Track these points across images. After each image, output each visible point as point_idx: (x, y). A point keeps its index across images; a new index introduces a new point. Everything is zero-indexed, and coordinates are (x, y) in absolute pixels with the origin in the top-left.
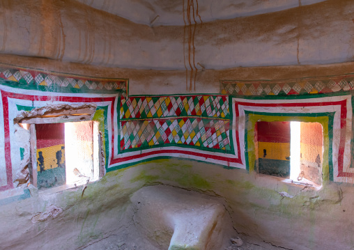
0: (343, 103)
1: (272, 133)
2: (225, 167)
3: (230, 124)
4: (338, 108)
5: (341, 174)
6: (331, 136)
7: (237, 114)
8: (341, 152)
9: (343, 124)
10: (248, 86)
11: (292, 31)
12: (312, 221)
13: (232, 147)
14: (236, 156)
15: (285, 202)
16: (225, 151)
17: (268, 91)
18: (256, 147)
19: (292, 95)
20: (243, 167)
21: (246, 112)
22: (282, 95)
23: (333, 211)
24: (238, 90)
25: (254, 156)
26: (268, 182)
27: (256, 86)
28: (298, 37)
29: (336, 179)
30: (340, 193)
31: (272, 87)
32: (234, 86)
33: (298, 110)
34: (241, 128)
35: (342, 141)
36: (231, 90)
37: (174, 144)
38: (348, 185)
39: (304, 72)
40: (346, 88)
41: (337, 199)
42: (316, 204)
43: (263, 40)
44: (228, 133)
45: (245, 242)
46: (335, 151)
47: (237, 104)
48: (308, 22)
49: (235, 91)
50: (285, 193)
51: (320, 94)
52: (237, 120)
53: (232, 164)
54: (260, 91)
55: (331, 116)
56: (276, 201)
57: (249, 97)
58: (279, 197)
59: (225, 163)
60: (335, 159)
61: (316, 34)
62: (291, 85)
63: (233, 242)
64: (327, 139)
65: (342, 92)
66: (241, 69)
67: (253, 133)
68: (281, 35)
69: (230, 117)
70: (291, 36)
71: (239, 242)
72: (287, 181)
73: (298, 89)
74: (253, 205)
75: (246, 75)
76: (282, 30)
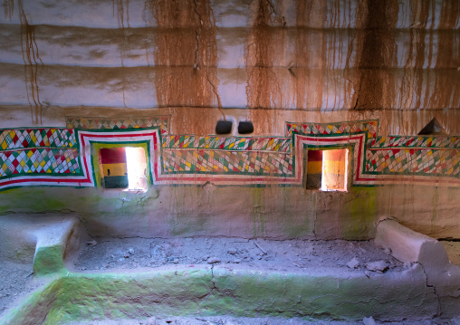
0: (154, 134)
1: (110, 156)
2: (77, 187)
3: (78, 152)
4: (151, 138)
5: (157, 180)
6: (149, 155)
7: (84, 144)
8: (156, 165)
9: (155, 148)
10: (90, 121)
11: (119, 84)
12: (144, 214)
13: (81, 170)
14: (86, 177)
15: (126, 204)
16: (76, 174)
17: (106, 126)
18: (101, 169)
19: (123, 129)
20: (93, 185)
21: (91, 142)
22: (116, 129)
23: (155, 203)
24: (82, 125)
25: (100, 175)
26: (114, 193)
27: (97, 122)
28: (123, 89)
29: (155, 183)
30: (158, 192)
31: (109, 122)
32: (79, 121)
33: (128, 139)
34: (87, 155)
35: (156, 158)
36: (76, 125)
37: (23, 173)
38: (162, 186)
39: (130, 113)
40: (155, 125)
41: (156, 195)
42: (143, 201)
43: (98, 88)
44: (77, 159)
45: (99, 243)
46: (152, 165)
47: (82, 136)
48: (129, 79)
49: (79, 126)
50: (125, 199)
51: (141, 129)
52: (84, 148)
53: (82, 184)
54: (100, 126)
55: (148, 142)
56: (119, 206)
57: (92, 130)
58: (121, 202)
59: (76, 184)
60: (152, 170)
61: (134, 88)
62: (122, 122)
63: (89, 244)
64: (148, 157)
65: (153, 128)
66: (84, 108)
67: (98, 158)
68: (111, 86)
69: (77, 146)
70: (119, 87)
71: (94, 242)
72: (126, 190)
73: (126, 125)
74: (103, 213)
75: (88, 113)
76: (113, 82)
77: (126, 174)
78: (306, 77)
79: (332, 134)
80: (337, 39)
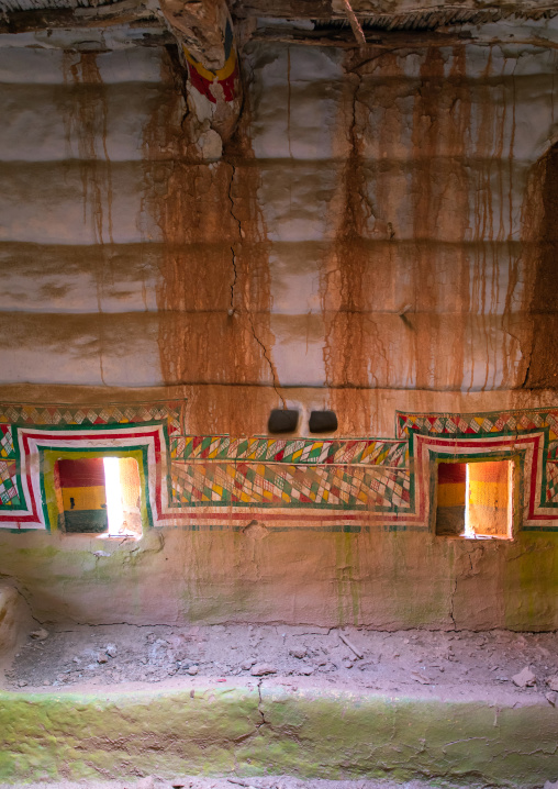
0: (155, 434)
1: (76, 473)
2: (13, 531)
3: (17, 466)
4: (151, 440)
5: (161, 517)
6: (146, 473)
7: (27, 451)
8: (158, 491)
9: (158, 459)
10: (40, 411)
11: (92, 344)
12: (135, 580)
13: (22, 499)
14: (30, 513)
15: (102, 563)
16: (12, 507)
17: (68, 419)
18: (59, 496)
19: (99, 425)
20: (42, 526)
21: (40, 448)
22: (86, 425)
23: (156, 562)
24: (25, 417)
25: (55, 508)
26: (80, 542)
27: (52, 412)
28: (100, 352)
29: (156, 523)
30: (162, 540)
31: (73, 413)
32: (19, 410)
33: (108, 443)
34: (34, 472)
35: (159, 478)
36: (15, 417)
38: (169, 528)
39: (112, 396)
40: (158, 417)
41: (159, 546)
42: (137, 557)
43: (56, 351)
44: (14, 479)
45: (52, 633)
46: (152, 491)
47: (25, 437)
48: (110, 335)
49: (20, 418)
50: (101, 552)
51: (131, 424)
52: (27, 460)
53: (24, 525)
54: (58, 419)
55: (144, 449)
56: (89, 565)
57: (37, 427)
58: (94, 558)
59: (13, 525)
60: (152, 500)
61: (121, 351)
62: (98, 411)
63: (33, 637)
64: (143, 476)
65: (153, 422)
66: (29, 386)
67: (53, 476)
68: (79, 347)
69: (15, 455)
70: (91, 350)
71: (43, 633)
72: (103, 536)
73: (105, 417)
74: (60, 578)
75: (36, 396)
76: (82, 340)
77: (104, 506)
78: (434, 330)
79: (482, 433)
80: (489, 261)
